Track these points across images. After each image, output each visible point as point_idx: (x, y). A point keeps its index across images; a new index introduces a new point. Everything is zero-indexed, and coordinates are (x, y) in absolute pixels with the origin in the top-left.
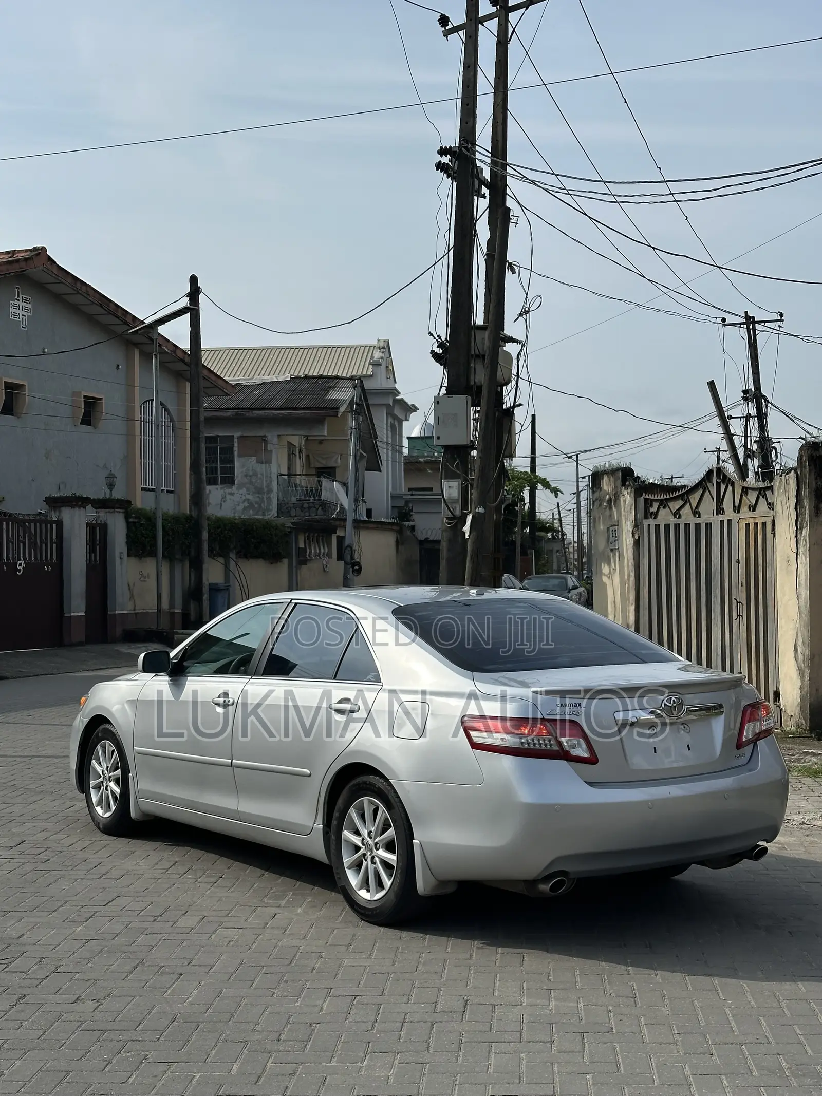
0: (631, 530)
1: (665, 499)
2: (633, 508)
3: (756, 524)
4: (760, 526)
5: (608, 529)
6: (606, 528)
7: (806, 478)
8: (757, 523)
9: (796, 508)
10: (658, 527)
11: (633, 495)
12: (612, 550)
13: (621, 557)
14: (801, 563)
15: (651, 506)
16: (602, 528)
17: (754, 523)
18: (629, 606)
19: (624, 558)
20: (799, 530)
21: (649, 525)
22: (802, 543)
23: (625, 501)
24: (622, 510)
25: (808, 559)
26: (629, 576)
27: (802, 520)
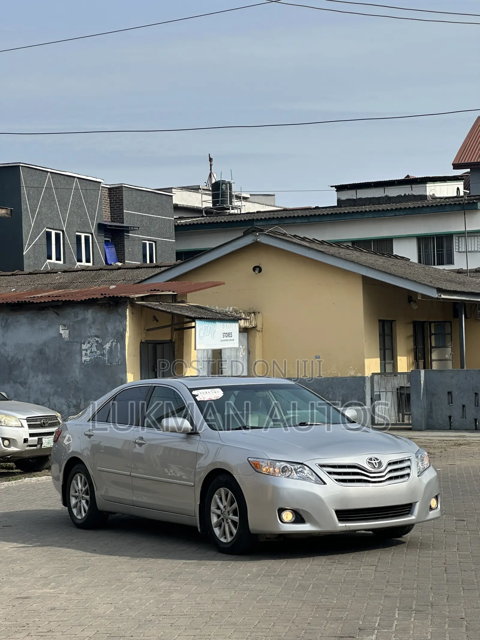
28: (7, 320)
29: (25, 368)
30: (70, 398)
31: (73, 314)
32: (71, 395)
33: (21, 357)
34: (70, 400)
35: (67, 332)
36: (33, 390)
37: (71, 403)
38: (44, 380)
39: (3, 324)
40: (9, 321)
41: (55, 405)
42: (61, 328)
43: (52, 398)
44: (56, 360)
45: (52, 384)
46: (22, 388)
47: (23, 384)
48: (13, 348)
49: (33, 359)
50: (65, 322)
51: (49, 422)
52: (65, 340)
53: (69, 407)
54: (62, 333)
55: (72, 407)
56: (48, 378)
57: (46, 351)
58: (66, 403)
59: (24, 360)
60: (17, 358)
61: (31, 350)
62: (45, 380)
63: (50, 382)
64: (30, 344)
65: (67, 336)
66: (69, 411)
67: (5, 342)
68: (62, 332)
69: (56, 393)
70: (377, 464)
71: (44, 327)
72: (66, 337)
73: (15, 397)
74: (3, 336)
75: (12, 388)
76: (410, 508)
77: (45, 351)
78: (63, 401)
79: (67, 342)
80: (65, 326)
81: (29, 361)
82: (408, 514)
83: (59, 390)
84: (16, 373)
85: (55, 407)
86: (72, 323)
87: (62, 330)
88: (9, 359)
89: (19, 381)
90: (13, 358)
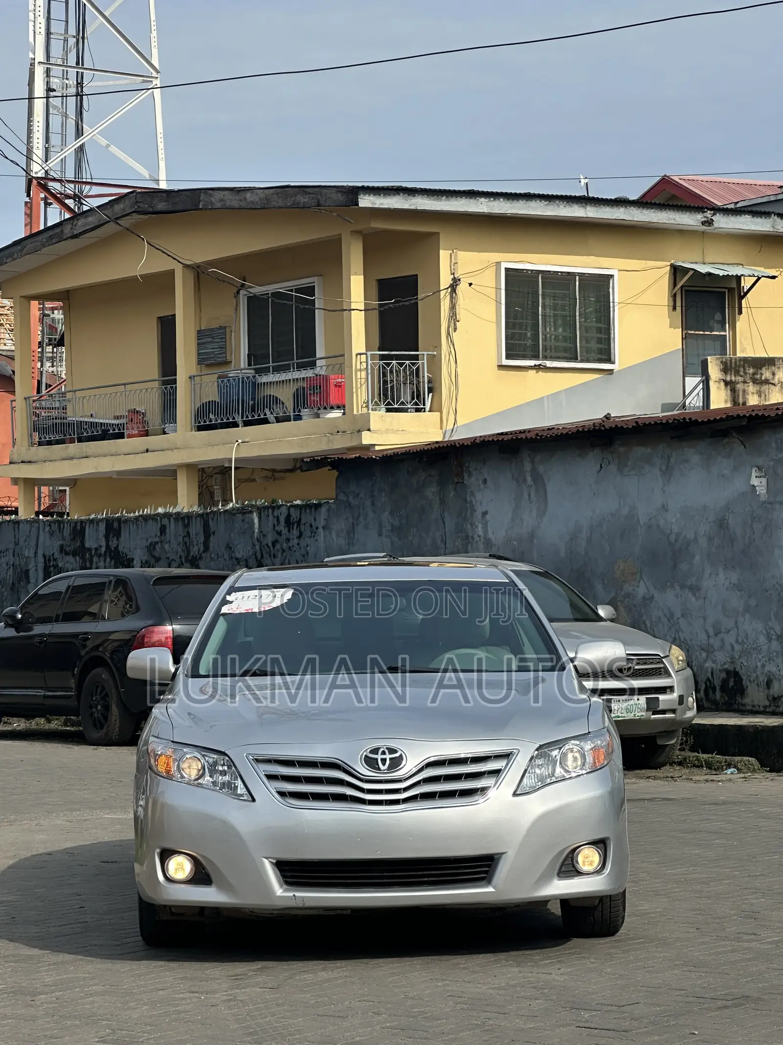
28: (669, 458)
29: (698, 558)
30: (770, 619)
31: (774, 445)
32: (772, 613)
33: (690, 536)
34: (770, 624)
35: (764, 480)
36: (711, 603)
37: (772, 632)
38: (727, 582)
39: (664, 468)
40: (672, 460)
41: (747, 635)
42: (754, 474)
43: (740, 619)
44: (747, 540)
45: (741, 590)
46: (693, 599)
47: (695, 589)
48: (678, 515)
49: (710, 539)
50: (760, 461)
51: (637, 667)
52: (761, 499)
53: (770, 639)
54: (755, 485)
55: (774, 640)
56: (734, 577)
57: (729, 521)
58: (765, 632)
59: (696, 539)
60: (685, 536)
61: (706, 520)
62: (730, 583)
63: (738, 587)
64: (705, 508)
65: (765, 491)
66: (769, 648)
67: (665, 504)
68: (755, 481)
69: (747, 609)
70: (388, 762)
71: (726, 472)
72: (762, 492)
73: (683, 616)
74: (664, 491)
75: (677, 597)
76: (489, 866)
77: (728, 523)
78: (760, 626)
79: (764, 502)
80: (760, 469)
81: (703, 542)
82: (482, 879)
83: (753, 602)
84: (684, 567)
85: (747, 639)
86: (772, 463)
87: (756, 477)
88: (672, 538)
89: (689, 584)
90: (678, 535)
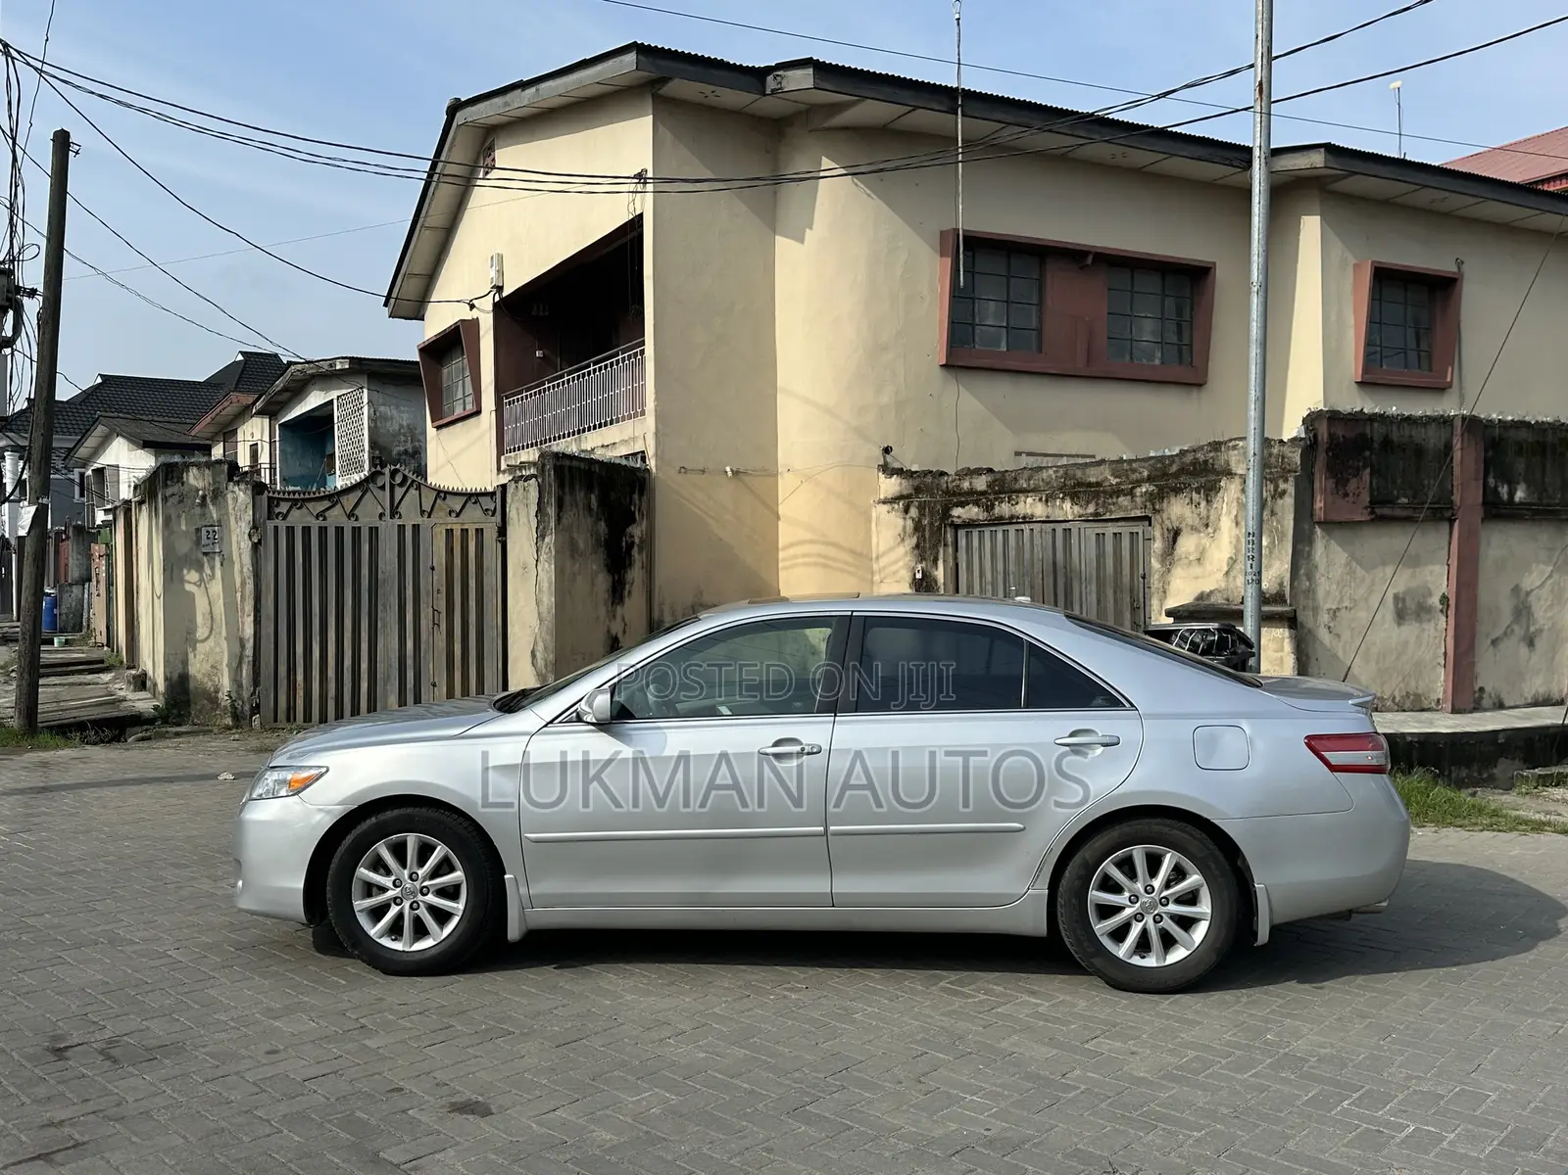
0: (247, 532)
1: (302, 499)
2: (250, 506)
3: (464, 532)
4: (472, 534)
5: (198, 530)
6: (192, 529)
7: (550, 485)
8: (467, 530)
9: (536, 516)
10: (290, 530)
11: (249, 492)
12: (206, 554)
13: (226, 562)
14: (543, 570)
15: (278, 505)
16: (183, 527)
17: (462, 530)
18: (242, 617)
19: (234, 563)
20: (541, 536)
21: (276, 528)
22: (544, 549)
23: (236, 499)
24: (230, 507)
25: (553, 566)
26: (243, 584)
27: (544, 528)
